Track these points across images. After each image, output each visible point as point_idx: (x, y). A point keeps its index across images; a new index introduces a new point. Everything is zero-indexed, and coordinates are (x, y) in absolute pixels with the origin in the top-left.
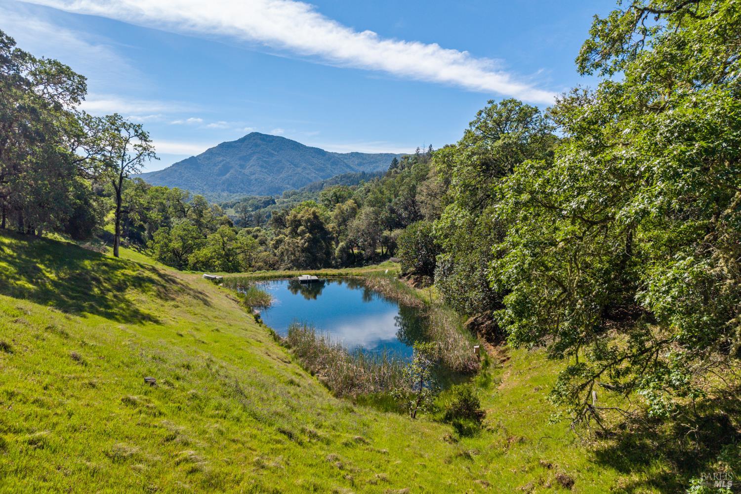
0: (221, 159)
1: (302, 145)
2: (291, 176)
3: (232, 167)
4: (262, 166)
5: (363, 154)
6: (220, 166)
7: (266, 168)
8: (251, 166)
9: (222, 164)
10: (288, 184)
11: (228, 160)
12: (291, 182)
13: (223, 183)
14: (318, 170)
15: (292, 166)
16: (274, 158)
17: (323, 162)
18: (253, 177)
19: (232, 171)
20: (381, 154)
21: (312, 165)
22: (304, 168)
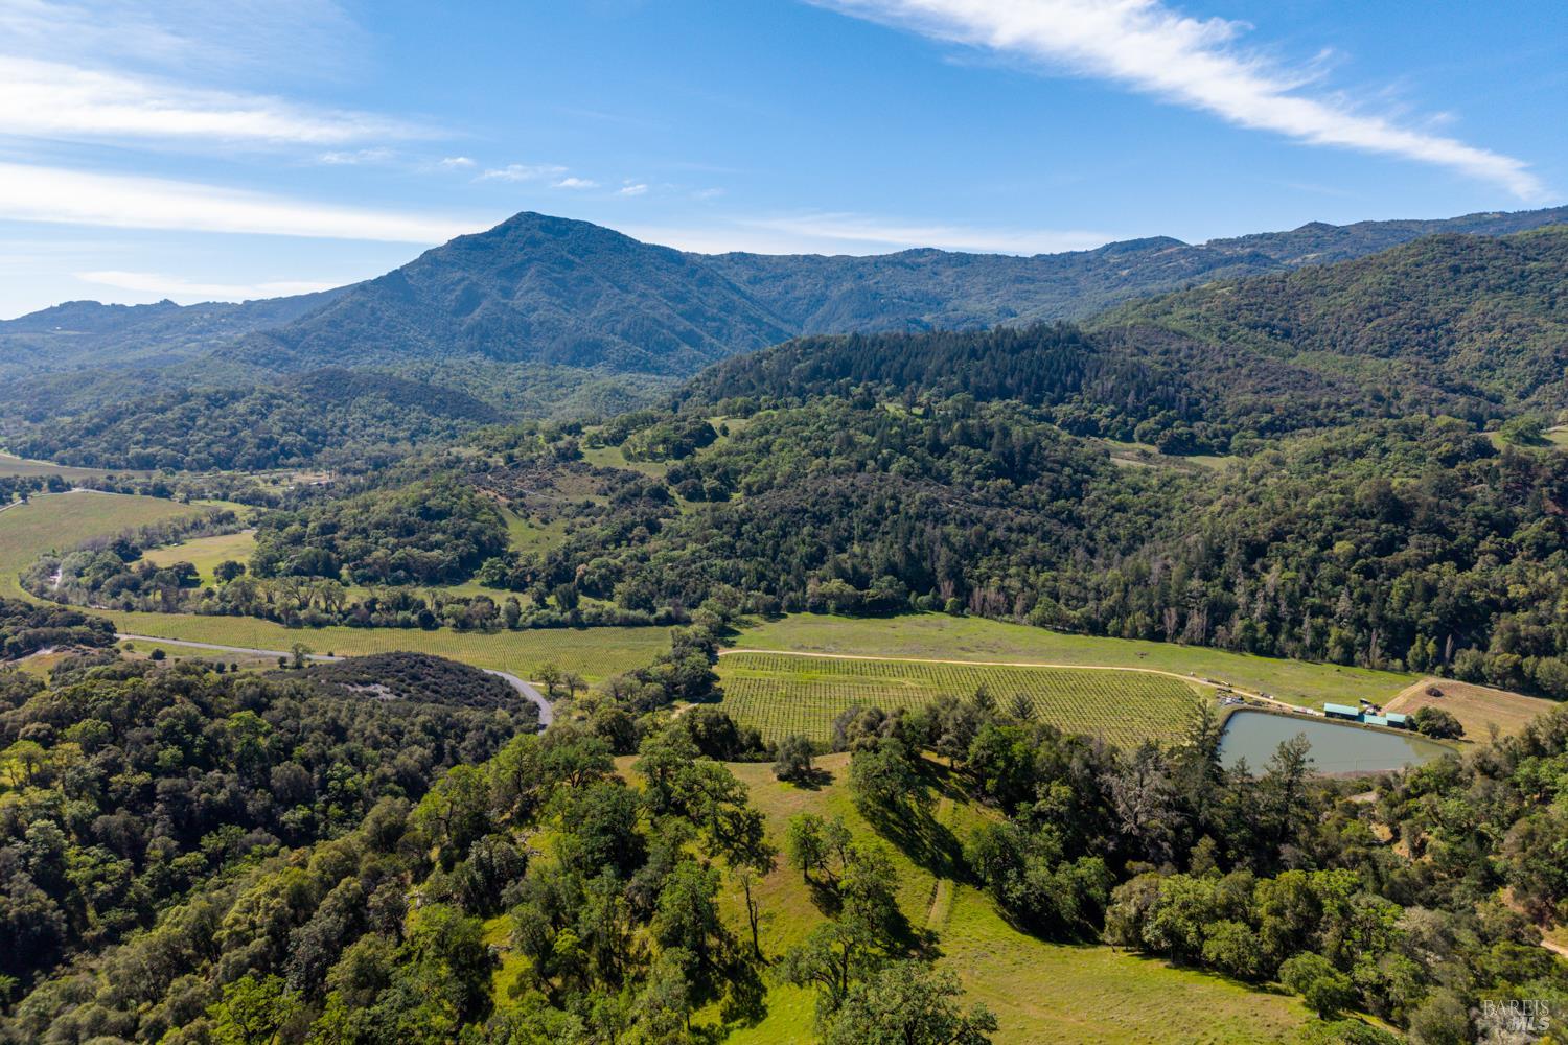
0: (458, 275)
1: (632, 241)
2: (617, 314)
3: (485, 295)
4: (549, 292)
5: (754, 255)
6: (458, 291)
7: (559, 296)
8: (527, 292)
9: (462, 286)
10: (613, 332)
11: (474, 278)
12: (619, 327)
13: (470, 332)
14: (670, 299)
15: (616, 290)
16: (575, 273)
17: (679, 279)
18: (534, 317)
19: (485, 303)
20: (795, 258)
21: (658, 287)
22: (643, 295)
